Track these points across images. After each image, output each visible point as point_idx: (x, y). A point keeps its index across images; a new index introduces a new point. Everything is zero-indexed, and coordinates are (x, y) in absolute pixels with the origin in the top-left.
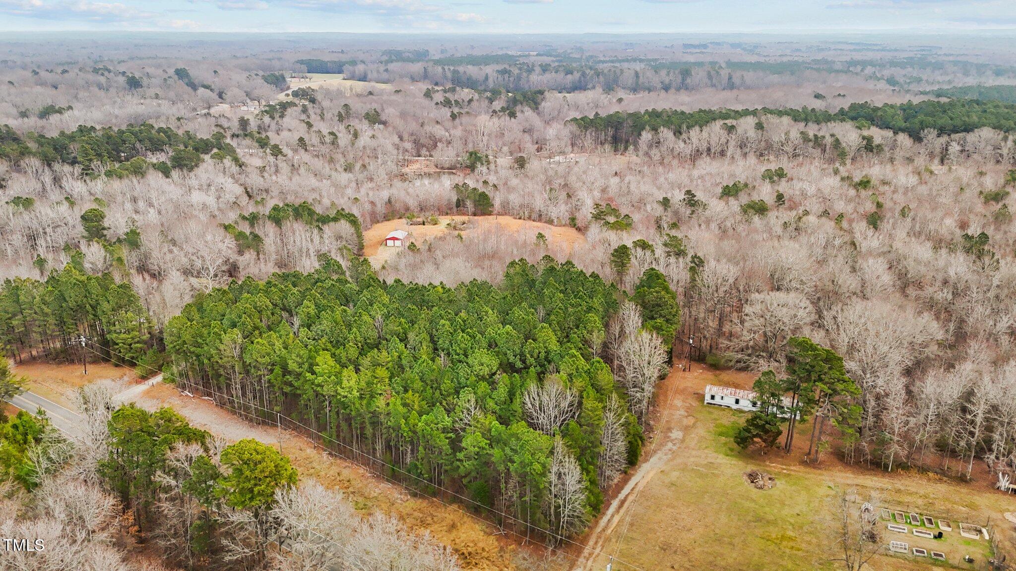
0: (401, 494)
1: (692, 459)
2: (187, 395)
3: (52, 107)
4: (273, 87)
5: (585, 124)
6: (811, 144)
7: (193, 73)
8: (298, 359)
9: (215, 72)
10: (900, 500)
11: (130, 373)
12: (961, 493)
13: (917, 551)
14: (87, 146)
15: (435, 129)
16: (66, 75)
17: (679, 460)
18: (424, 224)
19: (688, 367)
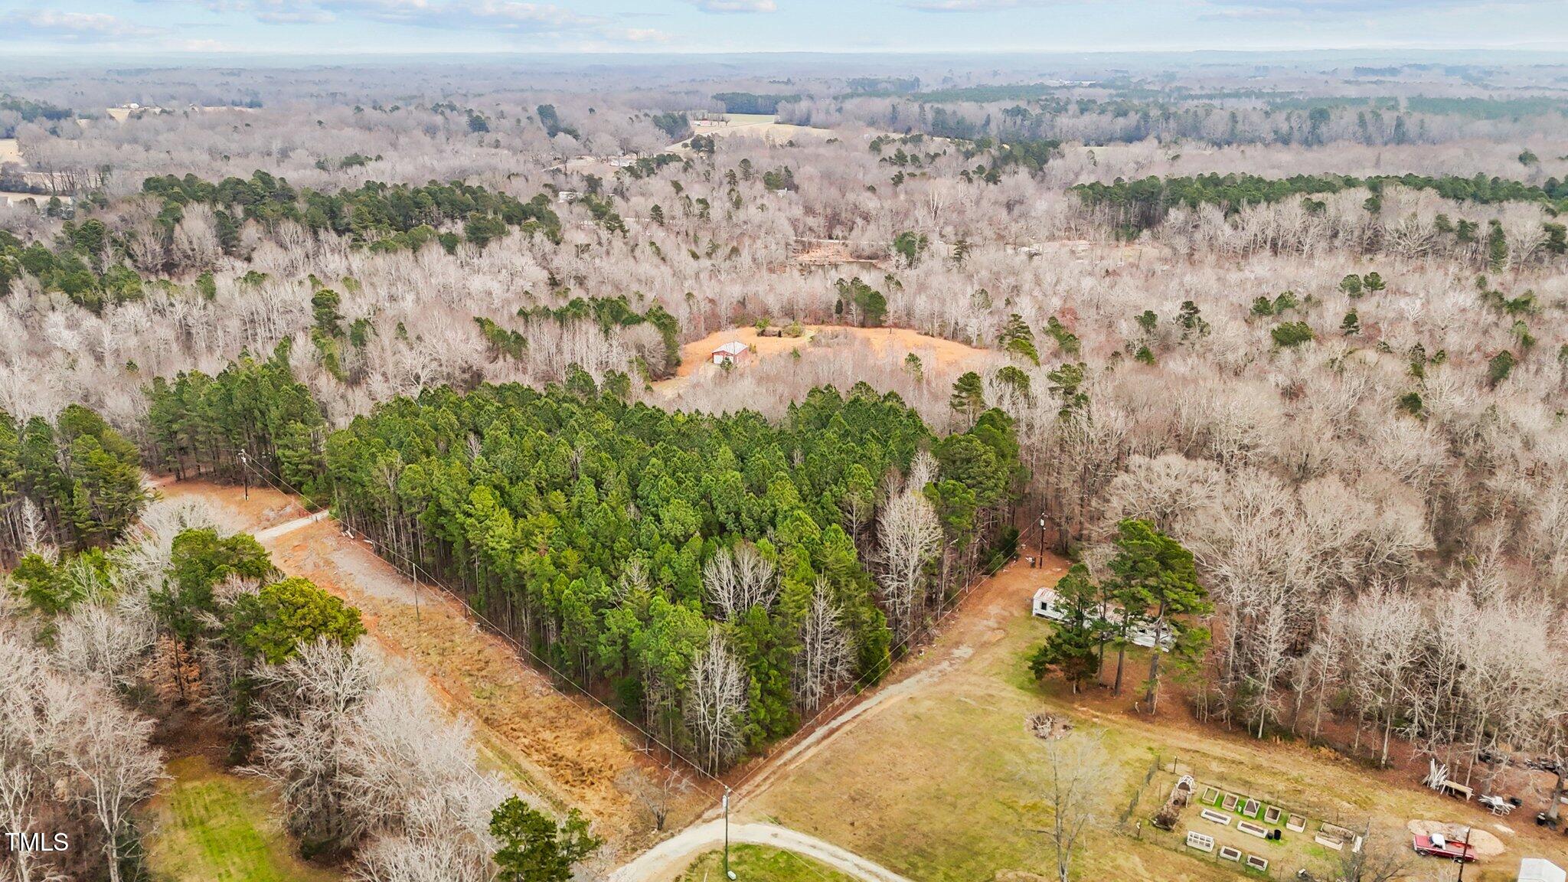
0: (544, 685)
1: (966, 687)
2: (347, 536)
3: (356, 156)
4: (663, 133)
5: (1095, 195)
6: (1452, 236)
7: (560, 111)
8: (455, 495)
9: (591, 110)
10: (1252, 779)
11: (294, 503)
12: (1358, 782)
13: (1226, 852)
14: (365, 209)
15: (861, 198)
16: (396, 113)
17: (946, 687)
18: (780, 336)
19: (1038, 560)
